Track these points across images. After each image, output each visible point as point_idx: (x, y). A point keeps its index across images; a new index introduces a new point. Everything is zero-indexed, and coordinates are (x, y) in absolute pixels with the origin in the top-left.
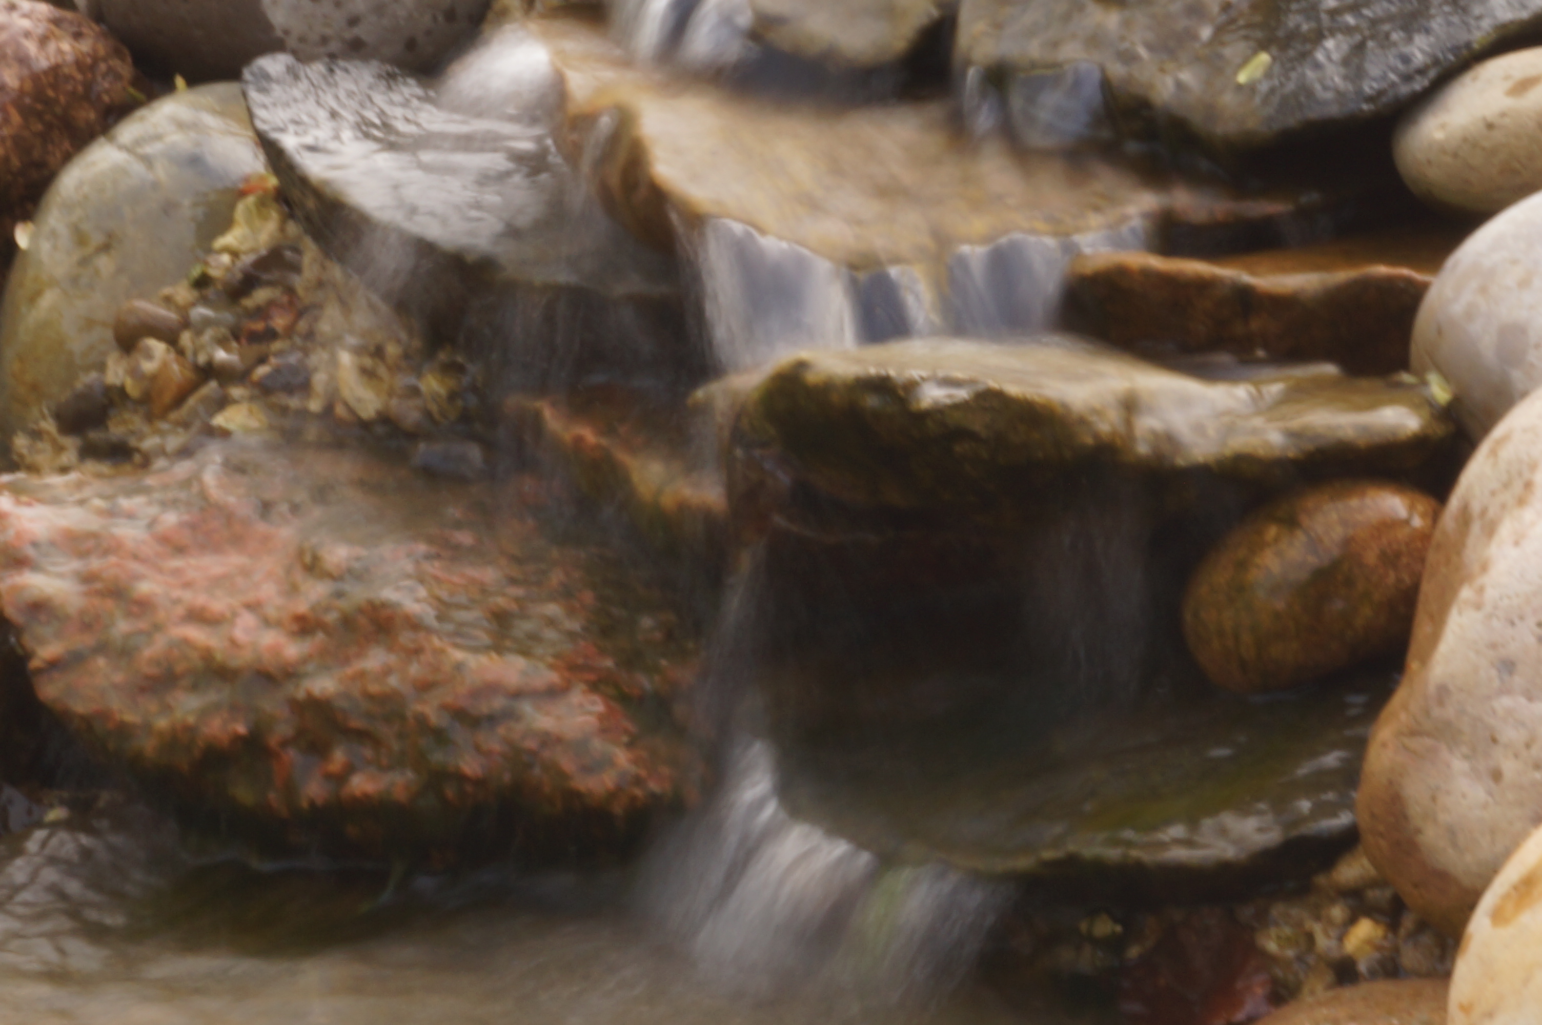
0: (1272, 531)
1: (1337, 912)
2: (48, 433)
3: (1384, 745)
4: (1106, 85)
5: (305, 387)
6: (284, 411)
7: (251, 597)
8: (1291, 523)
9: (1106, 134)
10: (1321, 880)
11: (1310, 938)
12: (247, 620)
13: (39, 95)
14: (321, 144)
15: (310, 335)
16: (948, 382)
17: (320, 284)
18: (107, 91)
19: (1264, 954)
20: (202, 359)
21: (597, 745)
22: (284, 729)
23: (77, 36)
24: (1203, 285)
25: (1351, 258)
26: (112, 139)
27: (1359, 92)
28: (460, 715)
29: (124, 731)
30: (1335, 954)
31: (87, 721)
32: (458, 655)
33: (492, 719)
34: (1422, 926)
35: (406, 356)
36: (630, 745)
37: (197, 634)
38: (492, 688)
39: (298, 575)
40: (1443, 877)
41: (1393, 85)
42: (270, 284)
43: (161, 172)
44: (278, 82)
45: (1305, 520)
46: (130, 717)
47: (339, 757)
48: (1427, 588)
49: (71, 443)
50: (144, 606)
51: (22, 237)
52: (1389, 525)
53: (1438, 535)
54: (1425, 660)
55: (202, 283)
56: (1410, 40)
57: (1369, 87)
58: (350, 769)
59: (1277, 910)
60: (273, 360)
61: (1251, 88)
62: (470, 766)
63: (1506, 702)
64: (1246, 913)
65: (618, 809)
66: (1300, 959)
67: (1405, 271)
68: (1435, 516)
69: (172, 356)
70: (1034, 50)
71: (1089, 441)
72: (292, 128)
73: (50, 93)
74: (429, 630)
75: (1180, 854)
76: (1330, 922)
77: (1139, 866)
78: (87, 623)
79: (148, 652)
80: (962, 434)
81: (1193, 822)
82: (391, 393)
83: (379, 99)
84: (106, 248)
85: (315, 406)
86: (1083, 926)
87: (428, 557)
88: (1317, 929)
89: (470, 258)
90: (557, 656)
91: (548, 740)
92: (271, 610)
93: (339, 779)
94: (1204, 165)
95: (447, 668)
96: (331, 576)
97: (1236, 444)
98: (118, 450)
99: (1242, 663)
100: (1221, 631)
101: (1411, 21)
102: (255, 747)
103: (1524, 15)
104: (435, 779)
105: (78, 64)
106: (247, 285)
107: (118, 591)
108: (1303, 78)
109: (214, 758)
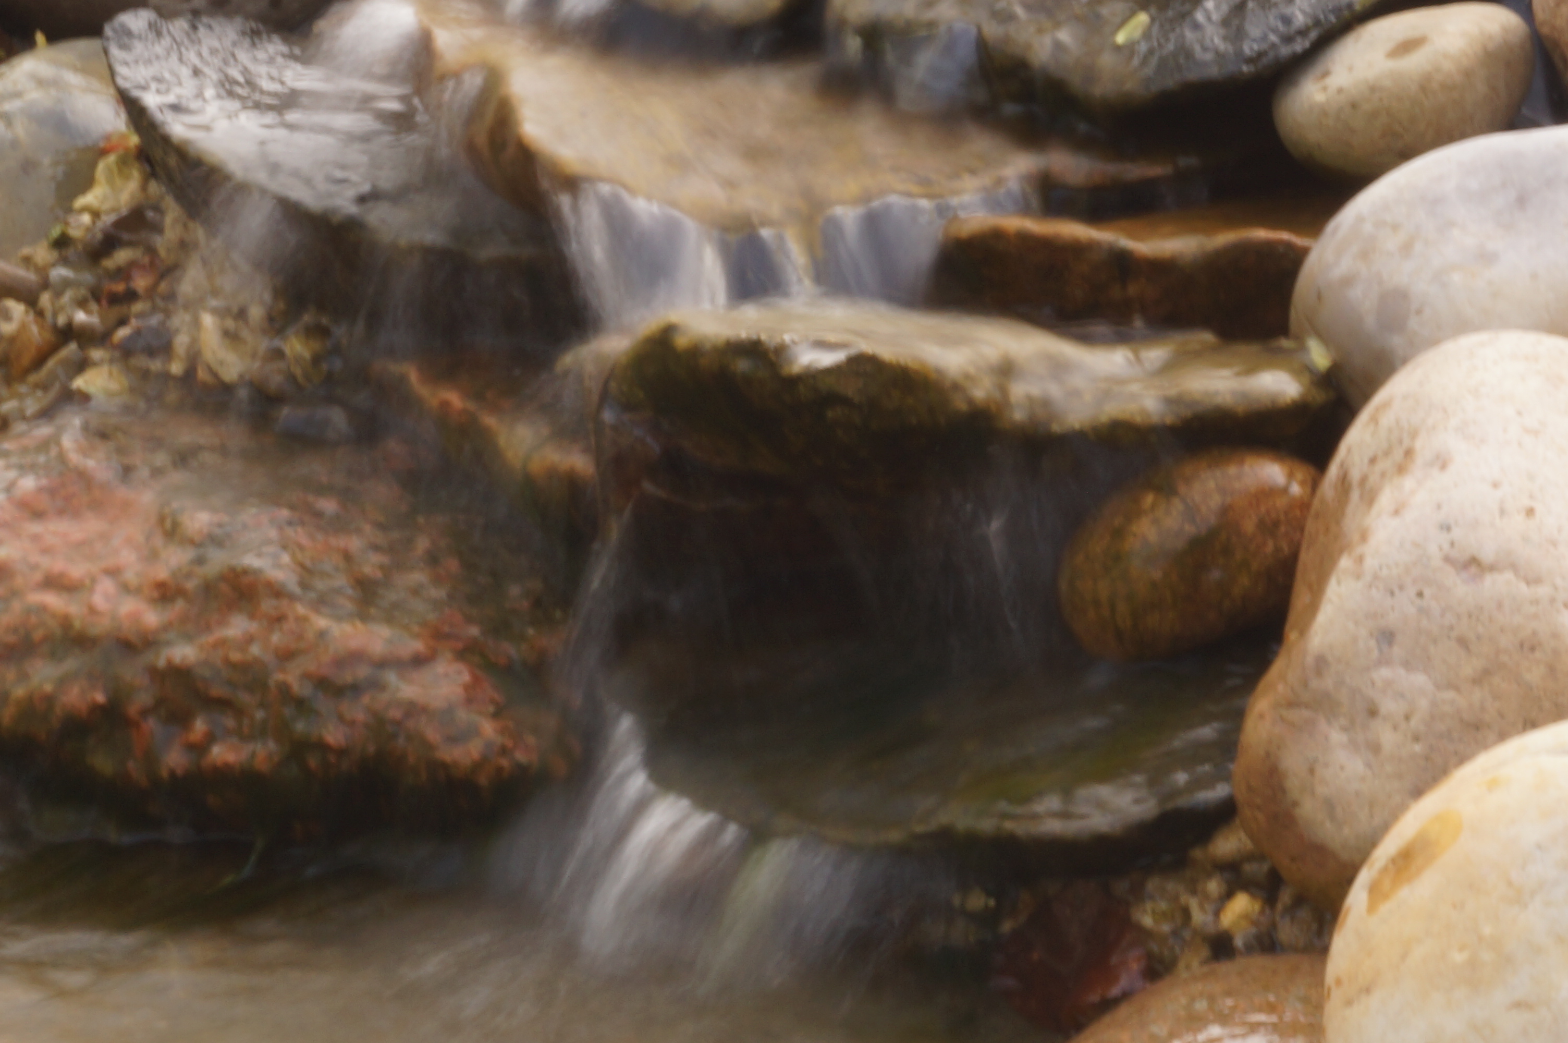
0: (1149, 499)
1: (1214, 886)
3: (1261, 716)
4: (982, 46)
5: (164, 348)
6: (145, 374)
7: (110, 562)
8: (1167, 490)
10: (1197, 853)
11: (1186, 913)
12: (106, 586)
14: (184, 102)
15: (171, 297)
16: (821, 345)
17: (184, 244)
19: (1138, 928)
20: (61, 320)
21: (463, 715)
22: (143, 698)
24: (1078, 249)
25: (1231, 222)
27: (1239, 53)
28: (323, 684)
30: (1211, 929)
32: (321, 622)
33: (355, 689)
34: (1299, 901)
35: (271, 319)
36: (496, 715)
37: (53, 600)
38: (356, 657)
39: (158, 541)
40: (1320, 850)
41: (1273, 46)
42: (130, 244)
43: (21, 130)
44: (140, 38)
45: (1182, 489)
47: (200, 726)
48: (1306, 557)
52: (1268, 493)
53: (1316, 503)
54: (1303, 631)
55: (62, 243)
57: (1248, 48)
58: (210, 738)
59: (1152, 885)
60: (134, 322)
61: (1129, 49)
62: (334, 735)
63: (1385, 673)
64: (1121, 887)
65: (483, 780)
66: (1175, 933)
67: (1285, 236)
68: (1314, 485)
69: (31, 317)
70: (906, 8)
71: (963, 406)
72: (154, 86)
74: (292, 597)
75: (1054, 827)
76: (1206, 897)
79: (5, 619)
80: (832, 399)
81: (1067, 793)
82: (254, 355)
83: (243, 56)
85: (176, 368)
87: (290, 523)
88: (1193, 903)
89: (335, 220)
90: (422, 624)
91: (413, 709)
92: (130, 576)
93: (199, 749)
94: (1083, 127)
95: (310, 635)
96: (192, 542)
97: (1112, 410)
99: (1118, 632)
100: (1097, 601)
102: (113, 716)
104: (298, 749)
106: (108, 246)
108: (1182, 39)
109: (76, 729)
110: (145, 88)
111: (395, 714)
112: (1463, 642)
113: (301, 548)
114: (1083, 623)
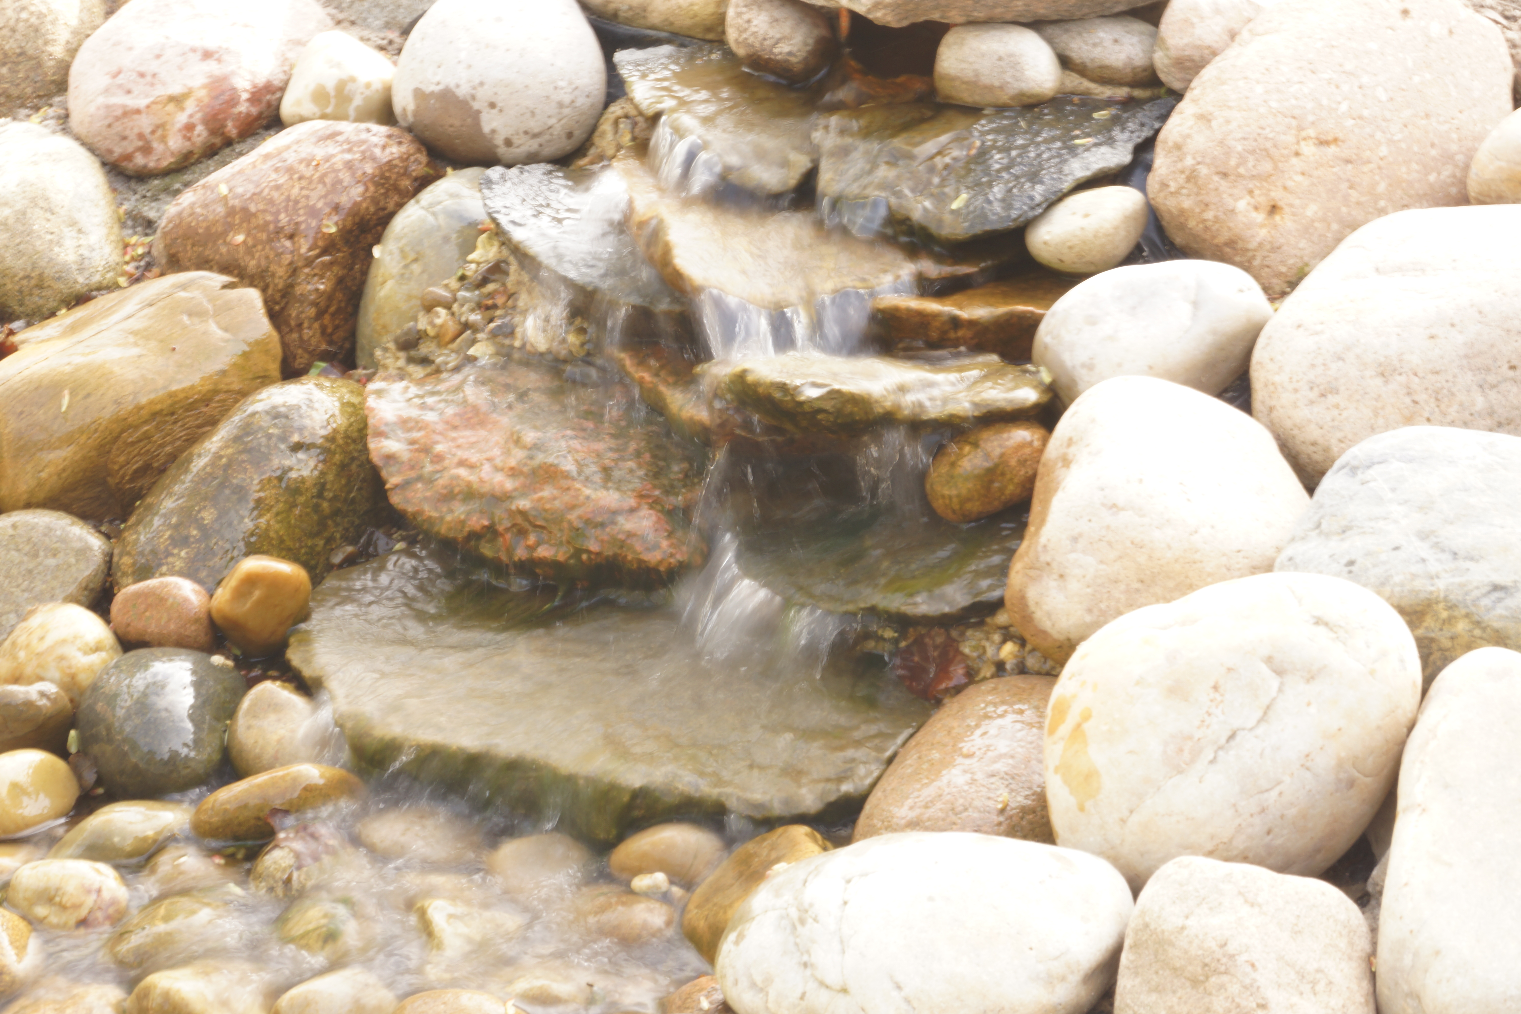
0: (967, 449)
1: (997, 637)
2: (392, 350)
3: (1017, 572)
4: (889, 208)
5: (512, 334)
6: (503, 345)
7: (489, 454)
8: (976, 445)
9: (889, 231)
10: (989, 620)
11: (985, 649)
12: (487, 467)
13: (382, 176)
15: (514, 307)
18: (416, 171)
19: (962, 654)
20: (463, 319)
21: (653, 537)
22: (507, 524)
23: (400, 143)
24: (936, 316)
25: (1003, 300)
26: (418, 201)
27: (1009, 216)
28: (588, 522)
29: (430, 520)
30: (996, 659)
31: (415, 515)
32: (587, 492)
33: (602, 525)
36: (668, 537)
37: (463, 472)
38: (605, 509)
39: (512, 446)
40: (1044, 632)
41: (1026, 212)
42: (493, 281)
43: (442, 220)
45: (982, 444)
46: (435, 514)
47: (532, 539)
48: (1039, 485)
49: (402, 355)
50: (439, 458)
51: (377, 251)
52: (1022, 445)
55: (462, 278)
56: (1033, 188)
57: (1014, 214)
58: (537, 544)
59: (969, 633)
60: (497, 320)
62: (593, 546)
63: (1073, 556)
64: (954, 633)
65: (662, 568)
66: (979, 658)
67: (1032, 309)
68: (1046, 439)
69: (449, 317)
71: (881, 410)
73: (387, 174)
74: (573, 479)
76: (993, 642)
78: (412, 465)
79: (441, 482)
80: (822, 411)
84: (416, 260)
85: (517, 344)
86: (880, 632)
87: (571, 438)
88: (987, 644)
90: (633, 490)
91: (630, 535)
92: (498, 462)
93: (532, 548)
94: (937, 249)
95: (581, 498)
96: (527, 448)
97: (949, 409)
98: (425, 361)
99: (954, 512)
100: (943, 497)
101: (1034, 177)
102: (491, 532)
103: (1088, 173)
104: (578, 552)
105: (401, 158)
106: (484, 281)
107: (426, 450)
108: (983, 208)
109: (475, 536)
110: (498, 212)
111: (621, 537)
112: (1110, 544)
113: (576, 450)
114: (938, 505)
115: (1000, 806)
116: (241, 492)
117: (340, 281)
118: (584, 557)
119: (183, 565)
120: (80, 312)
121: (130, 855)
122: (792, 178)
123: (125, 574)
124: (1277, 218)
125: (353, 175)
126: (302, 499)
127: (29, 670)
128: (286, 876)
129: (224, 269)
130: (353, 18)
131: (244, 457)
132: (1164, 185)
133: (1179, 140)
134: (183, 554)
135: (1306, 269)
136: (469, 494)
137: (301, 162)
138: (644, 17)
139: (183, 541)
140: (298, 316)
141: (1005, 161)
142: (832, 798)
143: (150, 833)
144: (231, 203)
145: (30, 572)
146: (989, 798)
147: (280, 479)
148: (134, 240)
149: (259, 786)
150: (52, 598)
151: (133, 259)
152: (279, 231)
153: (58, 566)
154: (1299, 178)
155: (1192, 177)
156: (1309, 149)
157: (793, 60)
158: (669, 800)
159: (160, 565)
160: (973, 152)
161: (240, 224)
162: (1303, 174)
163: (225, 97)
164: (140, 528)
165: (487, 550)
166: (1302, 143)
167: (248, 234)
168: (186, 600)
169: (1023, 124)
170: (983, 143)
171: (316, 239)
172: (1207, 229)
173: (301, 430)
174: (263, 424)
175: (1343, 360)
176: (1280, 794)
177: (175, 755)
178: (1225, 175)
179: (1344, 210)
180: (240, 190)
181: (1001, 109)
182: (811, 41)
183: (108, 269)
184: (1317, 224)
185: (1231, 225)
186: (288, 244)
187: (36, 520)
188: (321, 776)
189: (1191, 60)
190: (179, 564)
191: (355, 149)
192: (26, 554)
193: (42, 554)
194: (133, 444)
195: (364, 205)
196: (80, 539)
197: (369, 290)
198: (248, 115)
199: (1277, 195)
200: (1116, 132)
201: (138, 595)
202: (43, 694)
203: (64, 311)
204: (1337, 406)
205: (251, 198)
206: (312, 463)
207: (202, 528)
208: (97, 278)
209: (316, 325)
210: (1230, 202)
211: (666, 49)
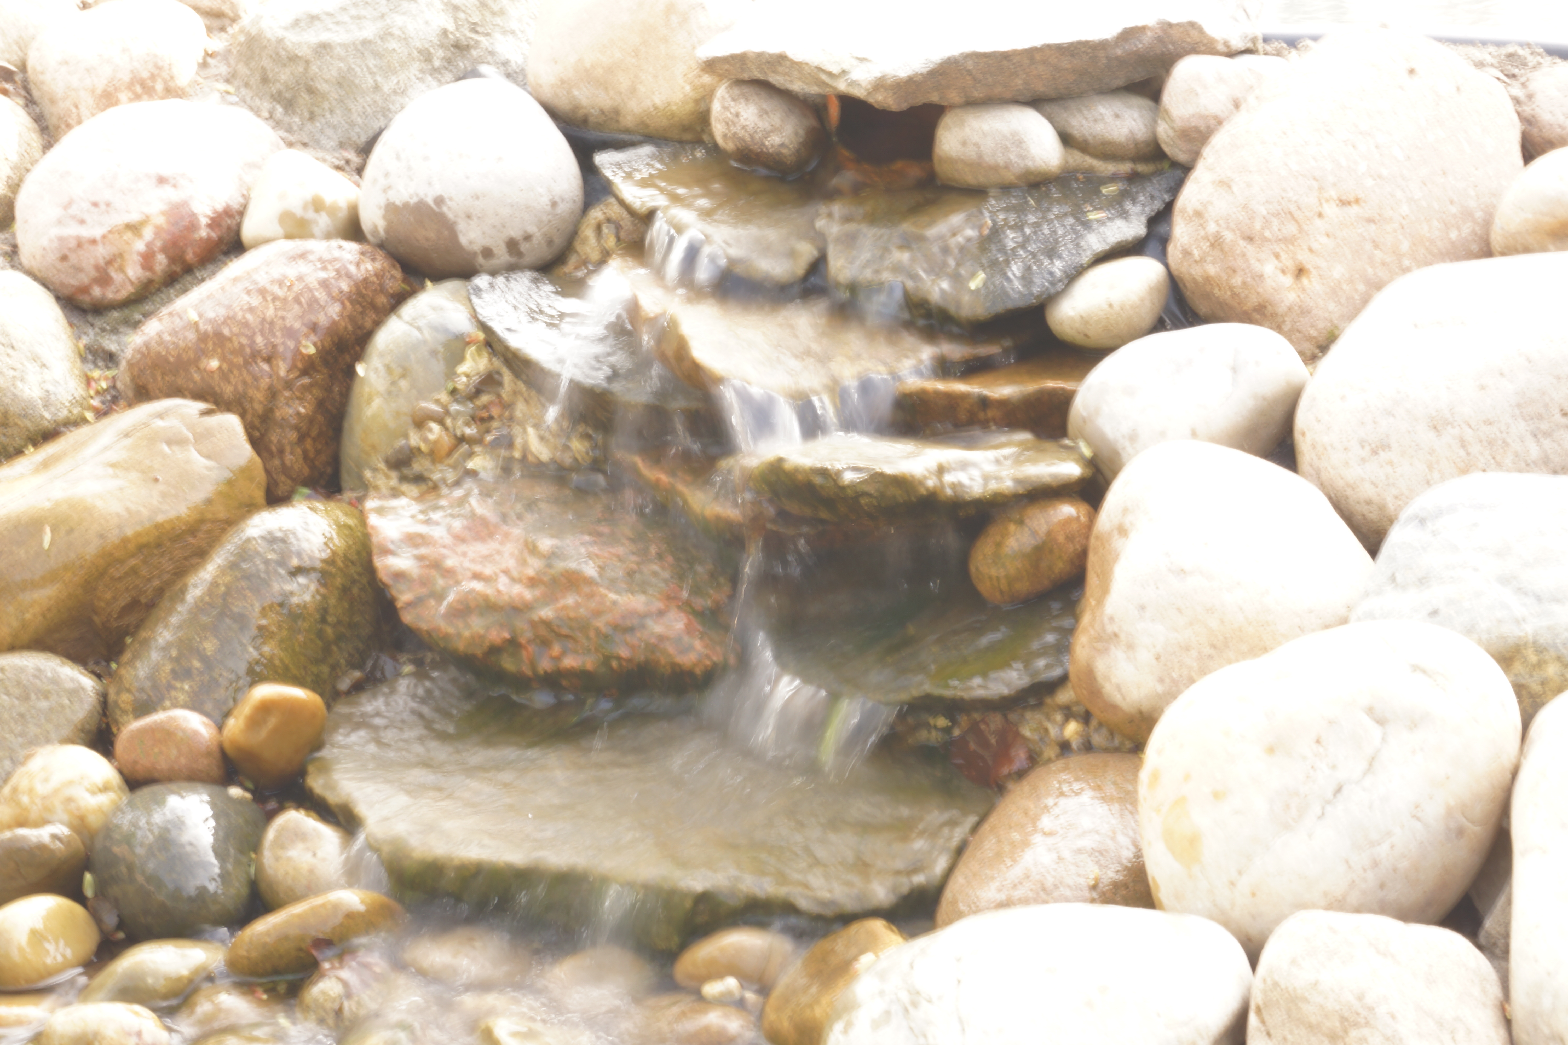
0: (1012, 527)
1: (1059, 717)
2: (382, 470)
3: (1082, 647)
4: (906, 292)
5: (511, 445)
6: (502, 458)
7: (504, 566)
8: (1021, 522)
9: (906, 316)
10: (1048, 700)
11: (1046, 730)
12: (503, 579)
13: (359, 293)
14: (513, 328)
15: (511, 418)
17: (515, 393)
18: (391, 288)
19: (1023, 737)
20: (459, 433)
21: (686, 639)
22: (529, 635)
23: (373, 260)
24: (964, 396)
25: (1034, 377)
26: (399, 317)
27: (1030, 293)
28: (616, 627)
29: (447, 637)
30: (1059, 739)
31: (429, 633)
32: (612, 596)
33: (633, 629)
34: (1100, 725)
35: (562, 431)
36: (701, 638)
37: (478, 586)
38: (633, 613)
39: (527, 555)
40: (1115, 706)
41: (1047, 288)
42: (489, 393)
43: (427, 335)
44: (484, 290)
45: (1027, 521)
46: (451, 630)
47: (556, 649)
48: (1092, 559)
49: (394, 474)
50: (449, 572)
51: (360, 369)
52: (1069, 520)
53: (1095, 529)
54: (1100, 602)
55: (453, 392)
56: (1052, 263)
57: (1036, 290)
58: (562, 654)
59: (1029, 715)
60: (494, 432)
61: (977, 292)
62: (624, 653)
63: (1142, 625)
64: (1013, 717)
65: (698, 671)
66: (1041, 739)
67: (1063, 384)
68: (1093, 517)
69: (443, 431)
70: (868, 274)
71: (923, 491)
72: (496, 317)
73: (364, 292)
74: (597, 584)
75: (979, 693)
76: (1055, 722)
77: (962, 699)
78: (424, 582)
79: (454, 596)
80: (865, 495)
81: (985, 677)
82: (556, 448)
83: (534, 294)
84: (403, 376)
85: (517, 455)
86: (932, 721)
87: (591, 544)
88: (1049, 725)
89: (598, 391)
90: (660, 593)
91: (661, 638)
92: (515, 573)
93: (557, 659)
94: (956, 331)
95: (608, 603)
96: (544, 556)
97: (993, 486)
98: (419, 479)
99: (1002, 592)
100: (990, 578)
101: (1052, 253)
102: (513, 644)
103: (1107, 247)
104: (607, 659)
105: (376, 275)
106: (478, 392)
107: (436, 565)
108: (1003, 287)
109: (494, 650)
110: (490, 318)
111: (653, 640)
112: (1179, 610)
113: (597, 556)
114: (984, 588)
115: (1092, 883)
116: (241, 620)
117: (320, 405)
118: (614, 664)
119: (188, 699)
120: (50, 449)
121: (165, 997)
122: (800, 268)
123: (125, 712)
124: (1305, 281)
125: (329, 294)
126: (304, 625)
127: (34, 815)
128: (336, 1006)
129: (198, 396)
130: (306, 140)
131: (243, 584)
132: (1187, 253)
133: (1199, 207)
134: (186, 687)
135: (1336, 332)
136: (488, 607)
137: (273, 282)
138: (617, 121)
139: (186, 674)
140: (279, 441)
141: (1020, 239)
142: (905, 889)
143: (185, 972)
144: (203, 327)
145: (22, 716)
146: (1079, 876)
147: (281, 605)
148: (96, 374)
149: (299, 916)
150: (48, 741)
151: (98, 393)
152: (255, 355)
153: (51, 709)
154: (1324, 240)
155: (1216, 243)
156: (1331, 210)
157: (785, 151)
158: (734, 903)
159: (161, 699)
160: (986, 232)
161: (214, 350)
162: (1328, 235)
163: (185, 223)
164: (138, 664)
165: (508, 664)
166: (1325, 205)
167: (223, 359)
168: (196, 733)
169: (1032, 202)
170: (995, 223)
171: (294, 360)
172: (1235, 295)
173: (299, 554)
174: (260, 549)
175: (1393, 415)
176: (1392, 847)
177: (203, 890)
178: (1250, 239)
179: (1370, 271)
180: (211, 315)
181: (1006, 188)
182: (801, 132)
183: (75, 402)
184: (1345, 287)
185: (1260, 290)
186: (265, 367)
187: (25, 663)
188: (362, 902)
189: (1197, 130)
190: (182, 697)
191: (330, 267)
192: (17, 698)
193: (33, 696)
194: (120, 578)
195: (343, 324)
196: (72, 680)
197: (353, 411)
198: (209, 239)
199: (1304, 257)
200: (1128, 205)
201: (143, 731)
202: (55, 837)
203: (32, 449)
204: (1391, 463)
205: (224, 322)
206: (313, 587)
207: (204, 659)
208: (63, 414)
209: (299, 451)
210: (1256, 266)
211: (647, 150)
